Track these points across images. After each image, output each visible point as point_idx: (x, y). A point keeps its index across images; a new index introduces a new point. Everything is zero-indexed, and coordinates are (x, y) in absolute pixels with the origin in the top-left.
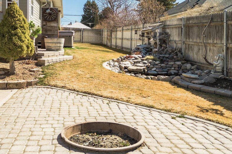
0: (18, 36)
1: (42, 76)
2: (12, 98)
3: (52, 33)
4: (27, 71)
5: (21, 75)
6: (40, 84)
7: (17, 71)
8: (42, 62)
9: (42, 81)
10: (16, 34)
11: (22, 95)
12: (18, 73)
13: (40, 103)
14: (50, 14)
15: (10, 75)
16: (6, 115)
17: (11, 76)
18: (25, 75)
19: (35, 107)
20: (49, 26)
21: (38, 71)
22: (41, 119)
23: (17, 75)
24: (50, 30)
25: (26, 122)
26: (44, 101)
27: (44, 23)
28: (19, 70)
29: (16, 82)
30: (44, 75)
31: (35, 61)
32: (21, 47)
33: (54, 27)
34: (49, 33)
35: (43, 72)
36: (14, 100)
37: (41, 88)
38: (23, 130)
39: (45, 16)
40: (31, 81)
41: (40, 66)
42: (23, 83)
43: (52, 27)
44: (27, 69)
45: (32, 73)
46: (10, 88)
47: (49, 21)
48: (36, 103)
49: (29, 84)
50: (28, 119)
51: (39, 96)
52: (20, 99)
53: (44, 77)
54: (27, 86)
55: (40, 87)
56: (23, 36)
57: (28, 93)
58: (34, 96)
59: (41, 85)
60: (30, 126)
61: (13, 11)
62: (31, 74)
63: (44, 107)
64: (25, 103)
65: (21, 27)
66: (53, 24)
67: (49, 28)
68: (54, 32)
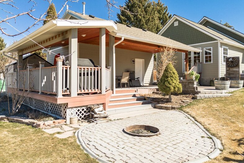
0: (168, 82)
2: (154, 113)
3: (235, 76)
4: (179, 101)
7: (173, 100)
8: (196, 97)
9: (182, 108)
10: (167, 81)
14: (232, 62)
20: (232, 71)
24: (233, 74)
27: (228, 69)
32: (169, 88)
33: (236, 71)
34: (232, 76)
39: (228, 64)
43: (234, 71)
46: (163, 109)
47: (232, 67)
54: (172, 109)
61: (168, 68)
65: (171, 76)
66: (235, 69)
67: (232, 72)
68: (236, 75)
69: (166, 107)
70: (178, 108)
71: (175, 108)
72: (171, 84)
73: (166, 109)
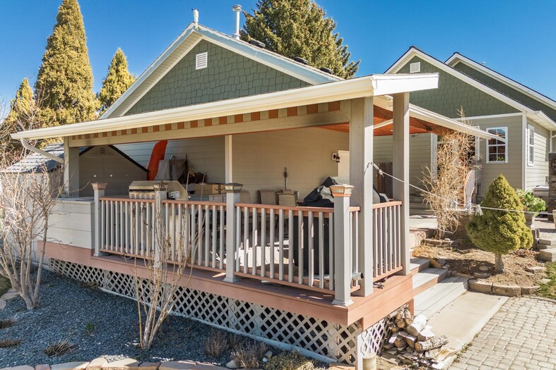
0: (507, 224)
1: (545, 281)
2: (500, 311)
4: (521, 270)
5: (513, 275)
6: (542, 295)
7: (506, 268)
8: (546, 255)
9: (546, 290)
10: (504, 222)
11: (514, 309)
12: (508, 271)
13: (540, 328)
15: (496, 273)
16: (494, 337)
17: (498, 276)
18: (519, 276)
19: (532, 333)
21: (540, 271)
22: (540, 354)
23: (506, 275)
25: (520, 353)
26: (547, 325)
27: (554, 179)
28: (509, 267)
29: (506, 286)
30: (549, 280)
31: (535, 253)
32: (511, 239)
35: (547, 273)
36: (502, 315)
37: (543, 302)
38: (516, 362)
39: (555, 167)
40: (528, 287)
41: (544, 261)
42: (516, 290)
44: (521, 266)
45: (530, 274)
46: (497, 294)
48: (535, 327)
49: (525, 292)
50: (522, 350)
51: (540, 315)
52: (512, 316)
53: (550, 284)
54: (522, 294)
55: (542, 298)
56: (514, 224)
57: (524, 307)
58: (532, 314)
59: (544, 296)
60: (525, 359)
61: (500, 190)
62: (528, 276)
63: (545, 335)
64: (519, 323)
69: (506, 290)
70: (536, 293)
71: (531, 291)
72: (515, 232)
73: (507, 294)
